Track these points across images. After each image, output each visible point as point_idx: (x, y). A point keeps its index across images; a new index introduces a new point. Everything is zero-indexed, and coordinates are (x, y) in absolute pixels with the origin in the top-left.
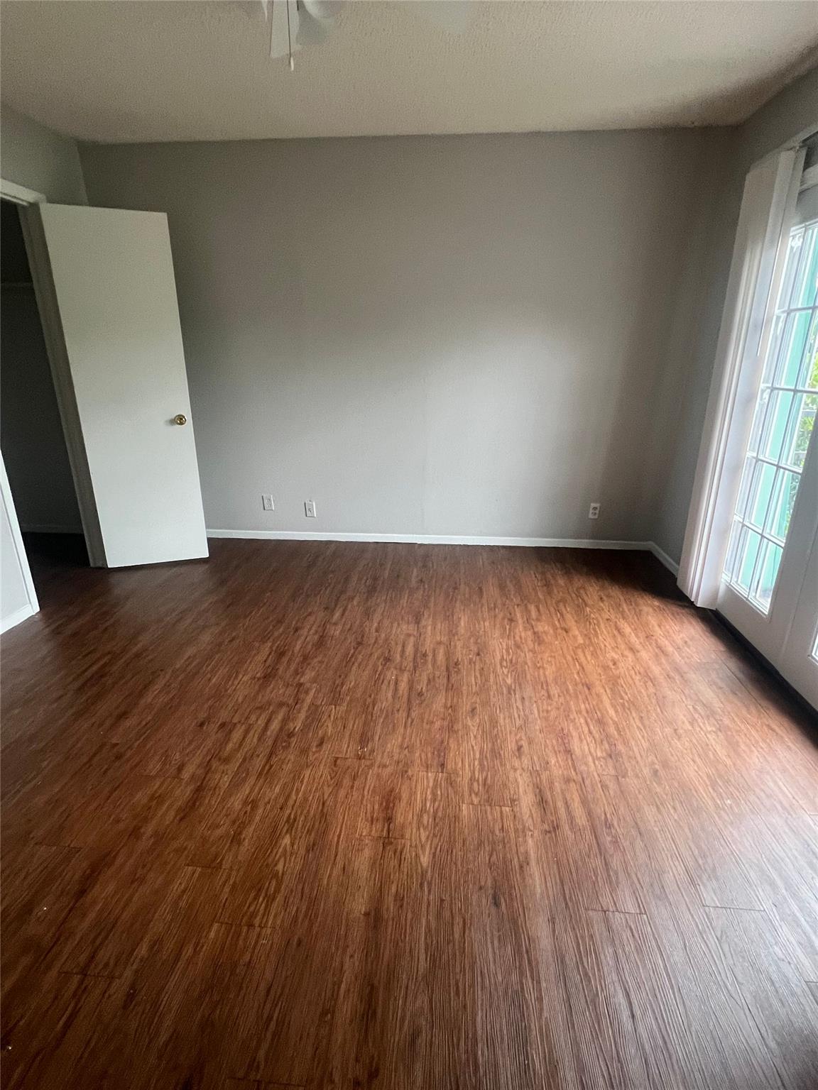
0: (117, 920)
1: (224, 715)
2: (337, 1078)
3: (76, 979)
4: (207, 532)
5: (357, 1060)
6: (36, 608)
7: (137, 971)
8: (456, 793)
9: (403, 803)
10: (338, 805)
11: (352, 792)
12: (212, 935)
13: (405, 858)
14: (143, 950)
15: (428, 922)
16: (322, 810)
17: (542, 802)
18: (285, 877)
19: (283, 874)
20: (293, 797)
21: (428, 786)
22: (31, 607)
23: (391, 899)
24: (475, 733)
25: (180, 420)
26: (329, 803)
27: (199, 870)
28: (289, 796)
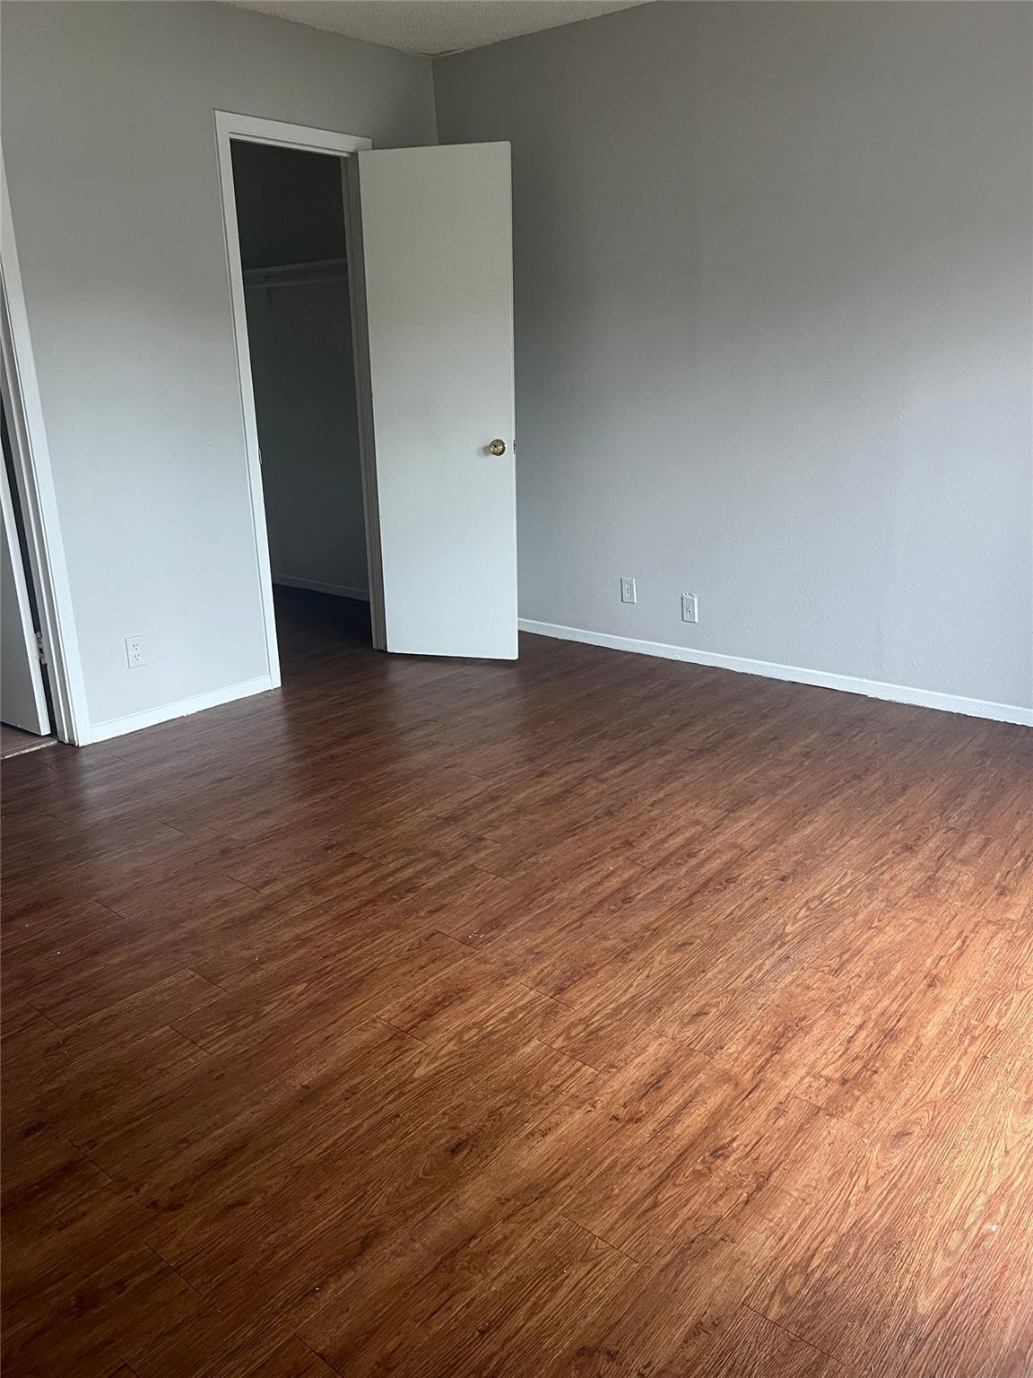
0: (100, 986)
1: (358, 847)
2: (143, 1190)
3: (36, 1013)
4: (519, 622)
5: (172, 1189)
6: (276, 682)
7: (78, 1030)
8: (541, 1025)
9: (462, 1008)
10: (389, 978)
11: (416, 972)
12: (156, 1034)
13: (401, 1060)
14: (96, 1017)
15: (360, 1126)
16: (363, 977)
17: (654, 1085)
18: (264, 1019)
19: (264, 1015)
20: (350, 951)
21: (515, 1003)
22: (269, 678)
23: (346, 1086)
24: (652, 972)
25: (496, 448)
26: (380, 973)
27: (197, 977)
28: (346, 949)
